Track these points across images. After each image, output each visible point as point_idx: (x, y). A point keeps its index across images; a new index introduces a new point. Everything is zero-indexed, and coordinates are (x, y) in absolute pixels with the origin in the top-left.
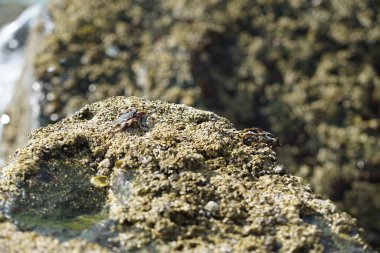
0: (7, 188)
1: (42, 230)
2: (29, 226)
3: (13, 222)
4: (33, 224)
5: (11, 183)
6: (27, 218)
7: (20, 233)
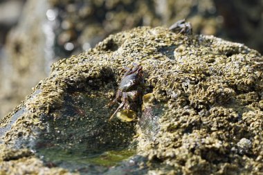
0: (31, 121)
1: (69, 165)
2: (54, 161)
3: (38, 157)
4: (59, 160)
5: (35, 117)
6: (53, 153)
7: (47, 169)
